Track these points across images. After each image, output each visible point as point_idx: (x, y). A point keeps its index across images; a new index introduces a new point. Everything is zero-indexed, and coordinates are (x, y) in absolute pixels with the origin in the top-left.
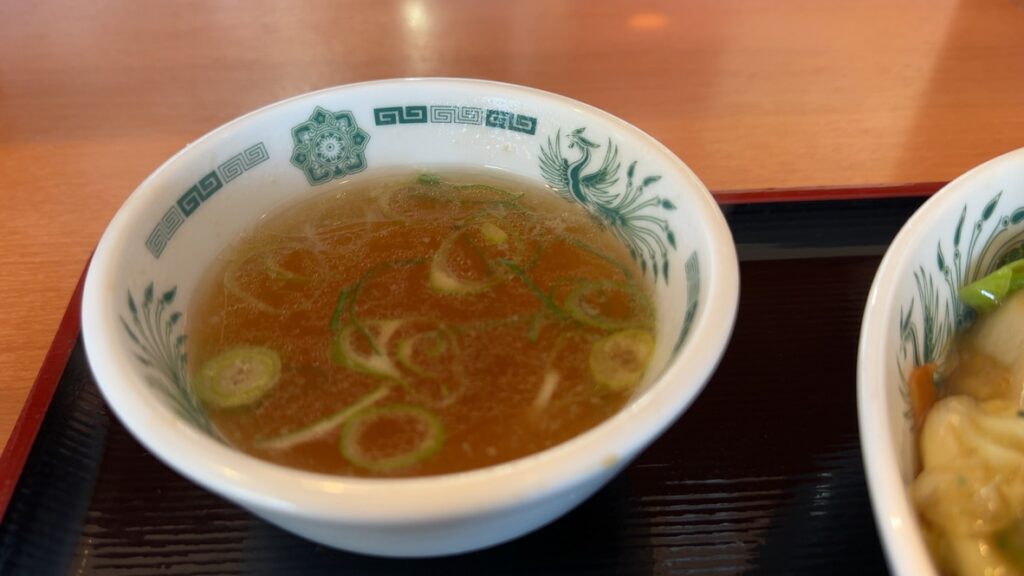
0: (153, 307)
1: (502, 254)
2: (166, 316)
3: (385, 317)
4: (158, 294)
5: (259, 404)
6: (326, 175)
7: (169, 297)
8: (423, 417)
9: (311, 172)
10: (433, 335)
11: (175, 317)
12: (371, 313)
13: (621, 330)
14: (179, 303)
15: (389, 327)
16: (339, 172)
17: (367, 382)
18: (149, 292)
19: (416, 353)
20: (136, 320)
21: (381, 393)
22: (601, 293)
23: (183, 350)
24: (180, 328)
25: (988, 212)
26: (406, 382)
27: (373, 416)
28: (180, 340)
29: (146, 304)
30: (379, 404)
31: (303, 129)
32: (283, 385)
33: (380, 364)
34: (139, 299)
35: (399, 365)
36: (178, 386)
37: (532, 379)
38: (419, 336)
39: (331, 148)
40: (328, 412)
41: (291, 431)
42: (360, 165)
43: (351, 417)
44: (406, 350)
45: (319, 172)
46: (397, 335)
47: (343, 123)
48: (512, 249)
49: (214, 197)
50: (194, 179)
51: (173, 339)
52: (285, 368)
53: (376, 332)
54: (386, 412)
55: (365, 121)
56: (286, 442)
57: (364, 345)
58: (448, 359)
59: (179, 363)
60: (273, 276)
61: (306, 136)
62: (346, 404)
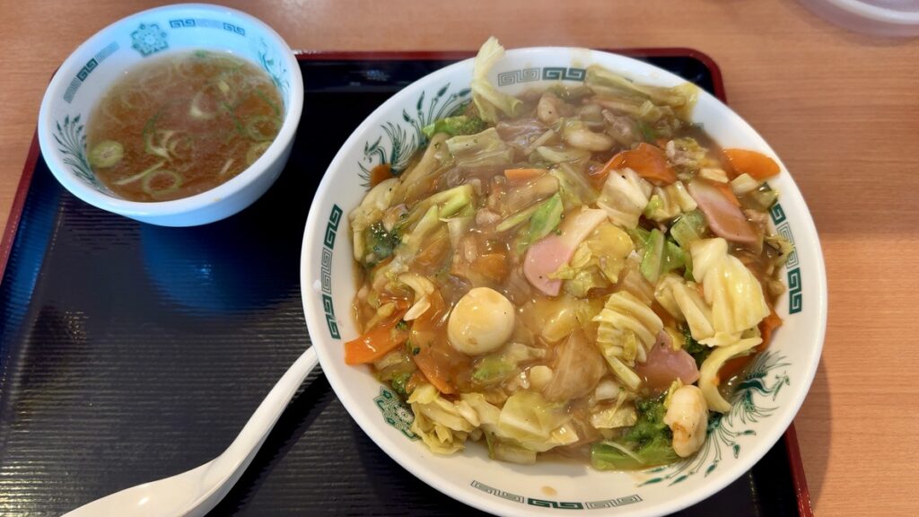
0: (69, 126)
1: (224, 99)
2: (76, 128)
3: (166, 129)
4: (71, 119)
5: (113, 167)
6: (150, 52)
7: (77, 119)
8: (175, 175)
9: (142, 52)
10: (186, 139)
11: (80, 128)
12: (161, 127)
13: (264, 141)
14: (83, 122)
15: (169, 134)
16: (156, 50)
17: (155, 159)
18: (67, 120)
19: (176, 149)
20: (61, 134)
21: (161, 164)
22: (262, 122)
23: (84, 142)
24: (82, 133)
25: (441, 93)
26: (171, 160)
27: (154, 175)
28: (84, 137)
29: (65, 126)
30: (159, 169)
31: (135, 32)
32: (124, 159)
33: (161, 151)
34: (62, 124)
35: (169, 153)
36: (81, 159)
37: (221, 162)
38: (179, 140)
39: (151, 40)
40: (138, 172)
41: (126, 178)
42: (166, 46)
43: (147, 175)
44: (173, 146)
45: (146, 51)
46: (171, 139)
47: (155, 28)
48: (230, 97)
49: (94, 70)
50: (84, 63)
51: (80, 138)
52: (125, 151)
53: (162, 136)
54: (162, 172)
55: (165, 26)
56: (123, 182)
57: (156, 143)
58: (190, 151)
59: (83, 149)
60: (123, 106)
61: (137, 36)
62: (146, 168)
